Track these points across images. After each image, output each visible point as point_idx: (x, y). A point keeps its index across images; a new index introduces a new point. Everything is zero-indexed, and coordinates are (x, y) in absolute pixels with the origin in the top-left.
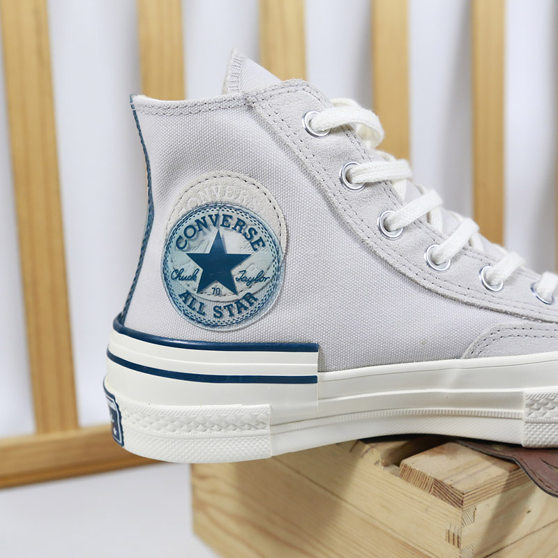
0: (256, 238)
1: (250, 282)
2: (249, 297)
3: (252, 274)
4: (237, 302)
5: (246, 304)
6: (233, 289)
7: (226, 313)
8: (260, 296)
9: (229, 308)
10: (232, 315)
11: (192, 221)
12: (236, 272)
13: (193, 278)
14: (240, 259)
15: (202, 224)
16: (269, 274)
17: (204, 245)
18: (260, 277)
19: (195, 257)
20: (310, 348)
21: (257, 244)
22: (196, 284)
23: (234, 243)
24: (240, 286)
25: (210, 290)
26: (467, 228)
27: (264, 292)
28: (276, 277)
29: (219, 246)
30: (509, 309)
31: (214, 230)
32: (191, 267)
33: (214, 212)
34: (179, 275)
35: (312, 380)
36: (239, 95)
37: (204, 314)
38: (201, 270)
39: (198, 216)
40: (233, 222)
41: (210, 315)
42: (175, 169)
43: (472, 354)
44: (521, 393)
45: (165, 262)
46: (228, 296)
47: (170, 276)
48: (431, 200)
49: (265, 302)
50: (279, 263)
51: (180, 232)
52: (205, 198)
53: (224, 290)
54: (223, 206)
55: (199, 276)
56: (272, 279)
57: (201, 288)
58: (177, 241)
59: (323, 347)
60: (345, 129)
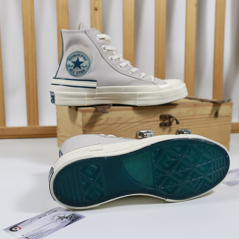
0: (85, 59)
1: (84, 67)
2: (84, 70)
3: (84, 65)
4: (81, 71)
5: (83, 71)
6: (80, 68)
7: (79, 73)
8: (86, 70)
9: (79, 72)
10: (80, 74)
11: (72, 55)
12: (81, 65)
13: (72, 66)
14: (82, 62)
15: (74, 56)
16: (88, 66)
17: (75, 60)
18: (86, 66)
19: (73, 62)
20: (95, 81)
21: (85, 60)
22: (73, 67)
23: (81, 60)
24: (82, 68)
25: (76, 68)
26: (128, 62)
27: (87, 69)
28: (89, 66)
29: (78, 60)
30: (135, 77)
31: (77, 57)
32: (72, 64)
33: (77, 53)
34: (69, 66)
35: (95, 88)
36: (83, 30)
37: (74, 73)
38: (74, 65)
39: (74, 54)
40: (81, 55)
41: (75, 74)
42: (70, 44)
43: (127, 85)
44: (136, 94)
45: (66, 64)
46: (79, 70)
47: (67, 66)
48: (121, 56)
49: (87, 71)
50: (90, 63)
51: (70, 57)
52: (75, 50)
53: (79, 69)
54: (79, 52)
55: (74, 66)
56: (88, 67)
57: (74, 68)
58: (69, 59)
59: (98, 81)
60: (104, 39)
